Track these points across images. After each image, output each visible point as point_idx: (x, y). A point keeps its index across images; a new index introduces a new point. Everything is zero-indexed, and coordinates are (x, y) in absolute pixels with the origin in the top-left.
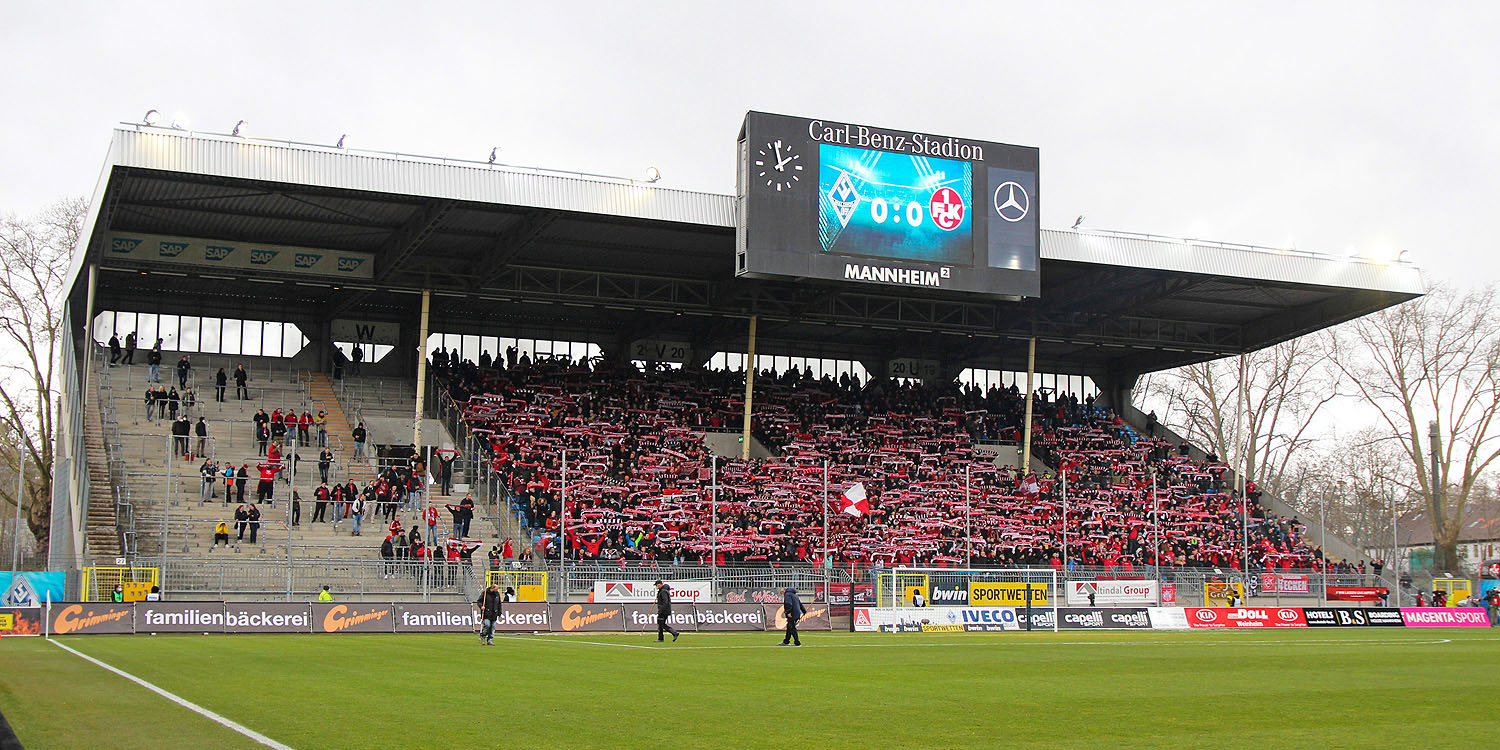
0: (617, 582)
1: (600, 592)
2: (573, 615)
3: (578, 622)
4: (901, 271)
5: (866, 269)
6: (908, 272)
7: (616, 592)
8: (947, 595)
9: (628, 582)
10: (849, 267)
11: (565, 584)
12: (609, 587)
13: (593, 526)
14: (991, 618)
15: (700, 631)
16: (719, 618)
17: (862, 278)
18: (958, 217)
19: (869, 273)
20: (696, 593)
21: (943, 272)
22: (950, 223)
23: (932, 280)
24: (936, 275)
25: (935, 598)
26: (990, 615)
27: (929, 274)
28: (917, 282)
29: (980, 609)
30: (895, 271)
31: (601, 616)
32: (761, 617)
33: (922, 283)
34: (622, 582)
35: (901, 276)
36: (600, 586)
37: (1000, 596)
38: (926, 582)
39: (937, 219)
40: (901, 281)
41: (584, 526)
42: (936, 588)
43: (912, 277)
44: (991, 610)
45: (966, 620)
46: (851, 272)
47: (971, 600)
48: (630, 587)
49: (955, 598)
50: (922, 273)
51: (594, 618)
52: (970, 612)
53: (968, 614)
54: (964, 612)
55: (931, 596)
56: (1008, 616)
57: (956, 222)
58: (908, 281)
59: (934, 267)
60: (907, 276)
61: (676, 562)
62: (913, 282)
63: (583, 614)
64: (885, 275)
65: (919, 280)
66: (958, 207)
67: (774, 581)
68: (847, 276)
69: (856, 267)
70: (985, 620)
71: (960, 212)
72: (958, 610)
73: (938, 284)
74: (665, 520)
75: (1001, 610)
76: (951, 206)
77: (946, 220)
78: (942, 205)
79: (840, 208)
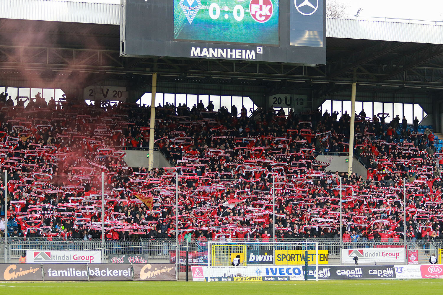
0: (41, 251)
1: (30, 256)
2: (11, 271)
3: (14, 275)
4: (229, 50)
5: (205, 50)
6: (234, 51)
7: (40, 257)
8: (259, 258)
9: (48, 251)
10: (193, 49)
11: (8, 252)
12: (35, 254)
13: (35, 216)
14: (285, 272)
15: (91, 281)
16: (104, 273)
17: (202, 55)
18: (268, 14)
19: (207, 52)
20: (92, 258)
21: (258, 50)
22: (263, 18)
23: (250, 55)
24: (253, 52)
25: (250, 260)
26: (285, 270)
27: (248, 51)
28: (240, 57)
29: (278, 267)
30: (225, 50)
31: (28, 271)
32: (131, 272)
33: (244, 57)
34: (44, 251)
35: (229, 53)
36: (30, 253)
37: (296, 258)
38: (245, 250)
39: (254, 16)
40: (229, 57)
41: (28, 216)
42: (252, 254)
43: (237, 54)
44: (286, 267)
45: (268, 273)
46: (195, 52)
47: (276, 261)
48: (49, 254)
49: (264, 260)
50: (244, 51)
51: (24, 273)
52: (272, 269)
53: (270, 270)
54: (267, 269)
55: (248, 258)
56: (297, 271)
57: (267, 17)
58: (234, 57)
59: (252, 47)
60: (233, 53)
61: (86, 238)
62: (238, 57)
63: (17, 270)
64: (218, 53)
65: (241, 56)
66: (269, 7)
67: (143, 250)
68: (192, 55)
69: (198, 49)
70: (281, 274)
71: (270, 10)
72: (263, 268)
73: (254, 58)
74: (83, 211)
75: (292, 267)
76: (264, 6)
77: (261, 16)
78: (258, 6)
79: (187, 11)
